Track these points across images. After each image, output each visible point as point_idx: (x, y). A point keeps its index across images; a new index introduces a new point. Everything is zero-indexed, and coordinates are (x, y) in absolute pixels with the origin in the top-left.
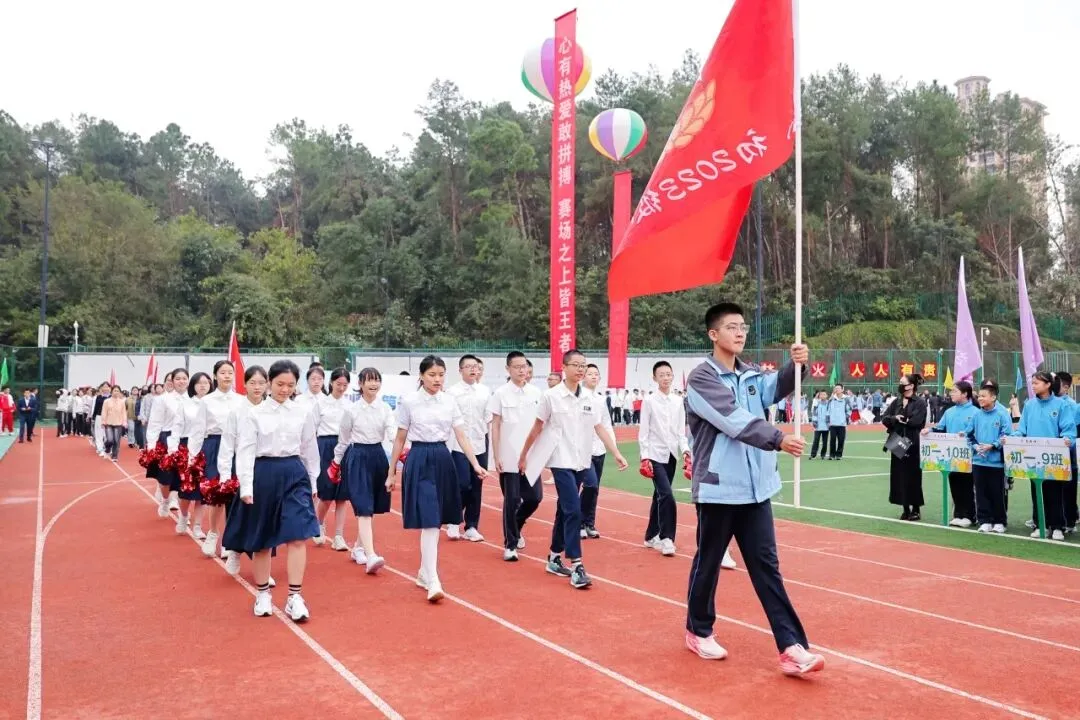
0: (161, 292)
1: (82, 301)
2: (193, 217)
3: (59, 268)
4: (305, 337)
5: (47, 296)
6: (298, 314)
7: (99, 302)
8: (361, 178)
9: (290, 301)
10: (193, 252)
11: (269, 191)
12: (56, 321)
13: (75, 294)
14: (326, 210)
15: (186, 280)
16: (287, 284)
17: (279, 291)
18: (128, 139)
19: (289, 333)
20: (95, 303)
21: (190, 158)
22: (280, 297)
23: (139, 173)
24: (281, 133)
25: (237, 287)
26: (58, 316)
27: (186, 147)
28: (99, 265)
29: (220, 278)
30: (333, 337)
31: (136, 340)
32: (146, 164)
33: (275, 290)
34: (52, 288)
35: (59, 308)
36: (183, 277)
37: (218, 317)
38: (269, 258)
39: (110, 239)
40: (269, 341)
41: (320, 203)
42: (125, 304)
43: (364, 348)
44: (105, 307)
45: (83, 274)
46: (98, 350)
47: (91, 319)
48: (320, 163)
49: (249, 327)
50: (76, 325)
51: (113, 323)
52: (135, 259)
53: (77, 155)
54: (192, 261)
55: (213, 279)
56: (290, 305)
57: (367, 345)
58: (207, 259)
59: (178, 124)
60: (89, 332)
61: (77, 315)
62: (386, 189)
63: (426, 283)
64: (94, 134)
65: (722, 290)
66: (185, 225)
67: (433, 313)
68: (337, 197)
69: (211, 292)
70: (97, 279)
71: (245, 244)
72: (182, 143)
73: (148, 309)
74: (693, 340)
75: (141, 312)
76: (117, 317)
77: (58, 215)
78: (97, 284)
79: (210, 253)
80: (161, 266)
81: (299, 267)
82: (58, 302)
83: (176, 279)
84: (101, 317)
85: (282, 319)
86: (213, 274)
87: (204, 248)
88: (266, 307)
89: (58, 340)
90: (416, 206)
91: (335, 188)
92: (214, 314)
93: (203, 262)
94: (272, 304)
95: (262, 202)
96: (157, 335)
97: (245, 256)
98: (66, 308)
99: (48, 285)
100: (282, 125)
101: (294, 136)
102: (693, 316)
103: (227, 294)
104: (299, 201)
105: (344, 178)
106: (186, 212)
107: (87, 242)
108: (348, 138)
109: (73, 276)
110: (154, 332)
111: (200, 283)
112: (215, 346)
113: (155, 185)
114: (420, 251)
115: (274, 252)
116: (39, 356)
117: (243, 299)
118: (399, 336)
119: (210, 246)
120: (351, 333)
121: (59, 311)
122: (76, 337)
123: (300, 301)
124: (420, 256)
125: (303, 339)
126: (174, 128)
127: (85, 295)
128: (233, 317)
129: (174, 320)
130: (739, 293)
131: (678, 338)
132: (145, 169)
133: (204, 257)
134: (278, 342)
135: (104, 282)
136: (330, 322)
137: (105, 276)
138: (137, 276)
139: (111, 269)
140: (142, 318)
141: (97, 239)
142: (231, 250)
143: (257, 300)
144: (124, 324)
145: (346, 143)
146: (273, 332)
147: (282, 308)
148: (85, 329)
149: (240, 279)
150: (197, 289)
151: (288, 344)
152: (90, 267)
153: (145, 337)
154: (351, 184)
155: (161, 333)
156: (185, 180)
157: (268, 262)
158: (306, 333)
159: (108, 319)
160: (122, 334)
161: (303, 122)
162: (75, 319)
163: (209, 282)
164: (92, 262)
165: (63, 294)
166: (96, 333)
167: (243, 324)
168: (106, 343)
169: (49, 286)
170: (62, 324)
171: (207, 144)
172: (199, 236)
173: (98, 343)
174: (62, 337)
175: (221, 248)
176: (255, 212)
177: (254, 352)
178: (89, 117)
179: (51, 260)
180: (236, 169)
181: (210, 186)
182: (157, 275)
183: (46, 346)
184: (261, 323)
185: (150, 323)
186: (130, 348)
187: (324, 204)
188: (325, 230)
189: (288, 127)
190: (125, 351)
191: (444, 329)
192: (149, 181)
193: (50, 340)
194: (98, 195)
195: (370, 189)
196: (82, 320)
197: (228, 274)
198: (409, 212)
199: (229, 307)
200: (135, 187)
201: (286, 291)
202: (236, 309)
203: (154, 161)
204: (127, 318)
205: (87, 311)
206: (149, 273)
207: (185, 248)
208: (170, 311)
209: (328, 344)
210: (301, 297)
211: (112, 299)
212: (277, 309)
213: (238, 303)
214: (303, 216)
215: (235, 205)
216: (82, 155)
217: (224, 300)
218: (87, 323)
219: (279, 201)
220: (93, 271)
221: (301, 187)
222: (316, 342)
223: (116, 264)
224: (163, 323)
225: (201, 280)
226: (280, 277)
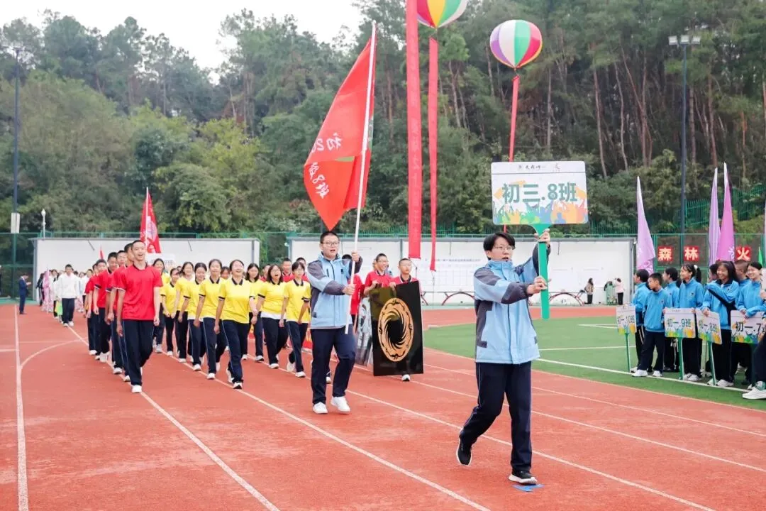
0: (118, 180)
1: (49, 190)
2: (148, 109)
3: (29, 161)
4: (249, 222)
5: (18, 186)
6: (242, 201)
7: (64, 192)
8: (306, 66)
9: (235, 189)
10: (146, 144)
11: (222, 80)
12: (26, 209)
13: (42, 184)
14: (272, 100)
15: (140, 170)
16: (234, 172)
17: (225, 179)
18: (89, 34)
19: (234, 219)
20: (60, 193)
21: (147, 49)
22: (226, 186)
23: (100, 67)
24: (231, 25)
25: (186, 176)
26: (28, 204)
27: (143, 39)
28: (64, 157)
29: (171, 168)
30: (274, 222)
31: (97, 226)
32: (105, 57)
33: (222, 178)
34: (23, 179)
35: (29, 196)
36: (138, 167)
37: (169, 204)
38: (218, 147)
39: (73, 132)
40: (216, 226)
41: (268, 91)
42: (86, 192)
43: (302, 233)
44: (69, 196)
45: (50, 166)
46: (63, 236)
47: (57, 207)
48: (266, 53)
49: (196, 214)
50: (44, 213)
51: (76, 211)
52: (97, 151)
53: (44, 49)
54: (146, 152)
55: (164, 169)
56: (235, 192)
57: (306, 231)
58: (159, 151)
59: (135, 18)
60: (55, 219)
61: (44, 203)
62: (330, 77)
64: (58, 30)
65: (649, 174)
66: (142, 117)
68: (283, 86)
69: (162, 180)
70: (61, 170)
71: (199, 134)
72: (138, 36)
73: (107, 198)
74: (618, 224)
75: (100, 200)
76: (80, 205)
77: (26, 111)
78: (62, 174)
79: (163, 144)
80: (121, 158)
81: (244, 156)
82: (28, 192)
83: (132, 168)
84: (66, 205)
85: (228, 205)
86: (166, 164)
87: (156, 140)
88: (212, 195)
89: (28, 226)
91: (281, 78)
92: (166, 202)
93: (156, 154)
94: (218, 192)
95: (216, 90)
96: (116, 221)
97: (198, 145)
98: (35, 198)
99: (19, 176)
100: (231, 16)
101: (242, 26)
102: (620, 201)
103: (177, 183)
104: (249, 89)
105: (290, 67)
106: (143, 103)
107: (53, 135)
108: (294, 27)
109: (41, 168)
110: (112, 219)
111: (153, 172)
112: (166, 231)
113: (114, 78)
115: (222, 141)
116: (11, 241)
117: (191, 188)
119: (162, 138)
120: (292, 218)
121: (29, 200)
122: (44, 223)
123: (245, 188)
125: (247, 224)
126: (131, 21)
127: (51, 185)
128: (182, 205)
129: (131, 207)
130: (666, 177)
131: (602, 223)
132: (106, 62)
133: (156, 148)
134: (223, 227)
135: (69, 173)
136: (273, 208)
137: (68, 169)
138: (96, 166)
139: (74, 160)
140: (101, 206)
141: (62, 133)
142: (181, 142)
143: (204, 189)
144: (86, 211)
145: (291, 32)
146: (219, 218)
147: (228, 195)
148: (52, 216)
149: (190, 168)
150: (151, 179)
151: (233, 229)
152: (55, 159)
153: (105, 223)
154: (297, 73)
155: (119, 220)
156: (142, 70)
157: (216, 152)
158: (250, 218)
159: (71, 207)
160: (83, 220)
161: (251, 12)
162: (43, 207)
163: (161, 171)
164: (57, 155)
165: (32, 184)
166: (61, 220)
167: (192, 211)
168: (70, 229)
169: (19, 178)
170: (32, 211)
171: (163, 34)
172: (152, 129)
173: (63, 229)
174: (32, 224)
175: (172, 140)
176: (209, 99)
177: (202, 237)
178: (53, 11)
179: (21, 153)
180: (191, 58)
181: (166, 75)
182: (116, 164)
183: (18, 231)
184: (207, 210)
185: (110, 210)
186: (91, 234)
187: (271, 93)
188: (268, 120)
189: (237, 18)
190: (88, 236)
191: (378, 215)
192: (109, 74)
193: (21, 226)
194: (61, 92)
195: (315, 78)
196: (48, 208)
197: (177, 165)
199: (179, 195)
200: (95, 81)
201: (232, 179)
202: (185, 197)
203: (113, 54)
204: (88, 206)
205: (54, 200)
206: (109, 163)
207: (139, 140)
208: (128, 198)
209: (270, 229)
210: (246, 185)
211: (75, 188)
212: (223, 196)
213: (186, 191)
214: (252, 104)
215: (190, 93)
216: (48, 50)
217: (174, 188)
218: (53, 211)
219: (231, 89)
220: (58, 163)
221: (252, 76)
222: (259, 227)
223: (78, 155)
224: (121, 210)
225: (154, 169)
226: (226, 166)
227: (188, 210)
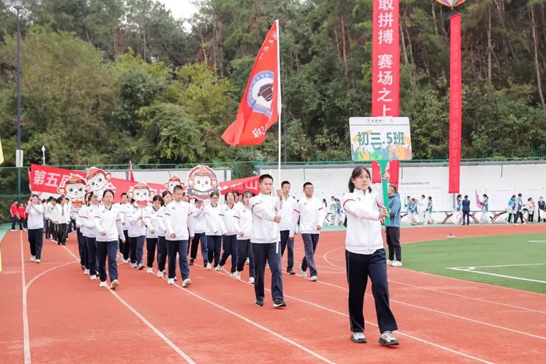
0: (107, 119)
1: (48, 129)
2: (131, 56)
3: (30, 104)
4: (221, 154)
5: (21, 126)
6: (214, 135)
7: (60, 130)
8: (268, 14)
9: (209, 124)
10: (130, 87)
11: (194, 29)
12: (29, 146)
13: (42, 124)
14: (239, 44)
15: (126, 109)
16: (206, 110)
17: (200, 116)
19: (208, 151)
20: (57, 131)
21: (128, 4)
22: (200, 121)
23: (88, 20)
25: (165, 114)
26: (30, 142)
28: (60, 100)
29: (153, 107)
30: (243, 153)
31: (89, 159)
32: (93, 12)
33: (197, 114)
34: (25, 121)
35: (30, 135)
36: (123, 107)
37: (151, 139)
38: (192, 88)
39: (67, 78)
40: (192, 157)
41: (235, 37)
42: (80, 130)
43: (267, 162)
44: (64, 134)
45: (48, 108)
47: (54, 144)
48: (232, 3)
49: (175, 147)
50: (43, 149)
51: (71, 146)
52: (88, 94)
53: (40, 6)
54: (130, 94)
55: (146, 108)
56: (208, 127)
57: (271, 160)
58: (142, 92)
60: (54, 154)
61: (44, 141)
63: (320, 105)
66: (125, 63)
67: (325, 131)
68: (248, 32)
69: (145, 119)
70: (57, 111)
71: (175, 77)
73: (97, 135)
75: (92, 137)
76: (74, 141)
77: (27, 61)
78: (58, 115)
79: (144, 87)
80: (108, 100)
81: (215, 95)
82: (30, 131)
83: (119, 108)
84: (62, 142)
85: (202, 139)
86: (147, 104)
87: (139, 83)
88: (189, 130)
89: (30, 160)
90: (313, 37)
91: (246, 25)
92: (148, 137)
93: (139, 95)
94: (193, 127)
95: (189, 37)
96: (105, 155)
97: (175, 86)
98: (36, 136)
99: (22, 117)
103: (157, 120)
104: (218, 36)
105: (254, 15)
106: (126, 51)
107: (50, 81)
109: (40, 110)
110: (102, 153)
111: (136, 112)
112: (149, 163)
113: (101, 30)
114: (315, 77)
115: (196, 83)
116: (17, 174)
117: (170, 124)
118: (297, 151)
119: (144, 81)
120: (259, 149)
121: (31, 138)
122: (44, 158)
123: (218, 124)
124: (315, 82)
127: (49, 124)
128: (163, 139)
129: (118, 142)
132: (94, 16)
133: (139, 90)
134: (199, 159)
135: (64, 113)
137: (64, 109)
138: (87, 107)
139: (68, 103)
140: (93, 141)
141: (57, 79)
142: (161, 83)
143: (181, 125)
144: (79, 147)
146: (195, 150)
147: (202, 130)
148: (50, 152)
149: (168, 107)
150: (135, 117)
151: (207, 160)
152: (52, 102)
153: (96, 157)
155: (108, 153)
156: (125, 22)
157: (190, 92)
158: (221, 150)
159: (67, 143)
160: (78, 155)
162: (43, 144)
163: (144, 110)
164: (54, 98)
165: (33, 124)
166: (58, 155)
167: (171, 144)
168: (66, 162)
169: (22, 119)
170: (33, 148)
172: (135, 73)
173: (60, 163)
174: (33, 159)
175: (152, 82)
176: (184, 46)
177: (180, 167)
179: (23, 98)
180: (167, 10)
181: (146, 26)
182: (104, 105)
183: (22, 166)
184: (184, 144)
185: (100, 145)
186: (84, 166)
187: (238, 38)
188: (235, 63)
191: (335, 144)
192: (96, 27)
193: (25, 161)
194: (56, 44)
196: (47, 145)
197: (158, 105)
198: (308, 43)
199: (159, 131)
200: (85, 33)
201: (205, 116)
202: (165, 133)
203: (99, 9)
204: (81, 142)
205: (51, 138)
206: (98, 104)
207: (124, 83)
208: (115, 135)
209: (239, 159)
210: (218, 120)
211: (70, 127)
212: (198, 131)
213: (166, 127)
214: (221, 49)
215: (167, 41)
216: (44, 7)
217: (156, 124)
218: (51, 147)
219: (202, 37)
220: (55, 105)
221: (220, 24)
222: (230, 157)
223: (72, 98)
224: (109, 145)
225: (138, 109)
226: (200, 104)
227: (168, 144)
